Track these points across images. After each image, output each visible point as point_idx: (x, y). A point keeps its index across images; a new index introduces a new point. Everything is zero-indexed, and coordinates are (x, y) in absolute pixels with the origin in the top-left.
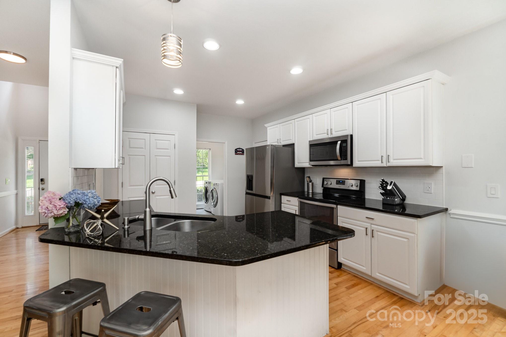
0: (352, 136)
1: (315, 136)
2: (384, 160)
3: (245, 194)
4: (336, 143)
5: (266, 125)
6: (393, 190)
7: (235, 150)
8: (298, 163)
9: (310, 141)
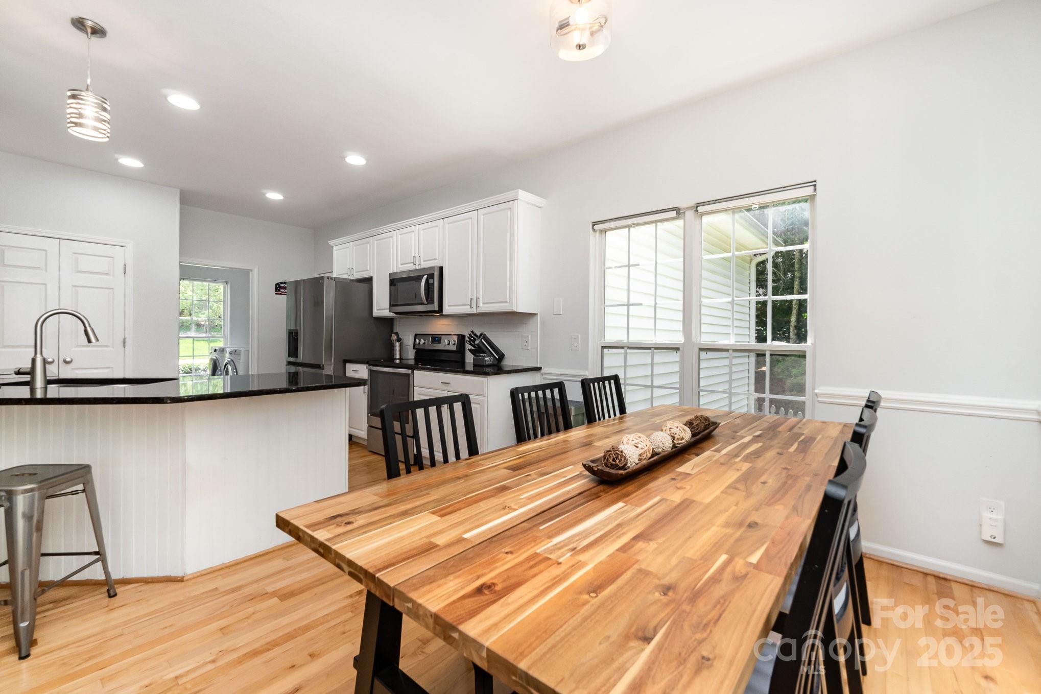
0: (441, 269)
1: (400, 266)
2: (474, 305)
3: (286, 365)
4: (421, 277)
5: (331, 242)
6: (481, 344)
7: (276, 285)
8: (377, 310)
9: (390, 274)
